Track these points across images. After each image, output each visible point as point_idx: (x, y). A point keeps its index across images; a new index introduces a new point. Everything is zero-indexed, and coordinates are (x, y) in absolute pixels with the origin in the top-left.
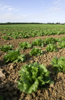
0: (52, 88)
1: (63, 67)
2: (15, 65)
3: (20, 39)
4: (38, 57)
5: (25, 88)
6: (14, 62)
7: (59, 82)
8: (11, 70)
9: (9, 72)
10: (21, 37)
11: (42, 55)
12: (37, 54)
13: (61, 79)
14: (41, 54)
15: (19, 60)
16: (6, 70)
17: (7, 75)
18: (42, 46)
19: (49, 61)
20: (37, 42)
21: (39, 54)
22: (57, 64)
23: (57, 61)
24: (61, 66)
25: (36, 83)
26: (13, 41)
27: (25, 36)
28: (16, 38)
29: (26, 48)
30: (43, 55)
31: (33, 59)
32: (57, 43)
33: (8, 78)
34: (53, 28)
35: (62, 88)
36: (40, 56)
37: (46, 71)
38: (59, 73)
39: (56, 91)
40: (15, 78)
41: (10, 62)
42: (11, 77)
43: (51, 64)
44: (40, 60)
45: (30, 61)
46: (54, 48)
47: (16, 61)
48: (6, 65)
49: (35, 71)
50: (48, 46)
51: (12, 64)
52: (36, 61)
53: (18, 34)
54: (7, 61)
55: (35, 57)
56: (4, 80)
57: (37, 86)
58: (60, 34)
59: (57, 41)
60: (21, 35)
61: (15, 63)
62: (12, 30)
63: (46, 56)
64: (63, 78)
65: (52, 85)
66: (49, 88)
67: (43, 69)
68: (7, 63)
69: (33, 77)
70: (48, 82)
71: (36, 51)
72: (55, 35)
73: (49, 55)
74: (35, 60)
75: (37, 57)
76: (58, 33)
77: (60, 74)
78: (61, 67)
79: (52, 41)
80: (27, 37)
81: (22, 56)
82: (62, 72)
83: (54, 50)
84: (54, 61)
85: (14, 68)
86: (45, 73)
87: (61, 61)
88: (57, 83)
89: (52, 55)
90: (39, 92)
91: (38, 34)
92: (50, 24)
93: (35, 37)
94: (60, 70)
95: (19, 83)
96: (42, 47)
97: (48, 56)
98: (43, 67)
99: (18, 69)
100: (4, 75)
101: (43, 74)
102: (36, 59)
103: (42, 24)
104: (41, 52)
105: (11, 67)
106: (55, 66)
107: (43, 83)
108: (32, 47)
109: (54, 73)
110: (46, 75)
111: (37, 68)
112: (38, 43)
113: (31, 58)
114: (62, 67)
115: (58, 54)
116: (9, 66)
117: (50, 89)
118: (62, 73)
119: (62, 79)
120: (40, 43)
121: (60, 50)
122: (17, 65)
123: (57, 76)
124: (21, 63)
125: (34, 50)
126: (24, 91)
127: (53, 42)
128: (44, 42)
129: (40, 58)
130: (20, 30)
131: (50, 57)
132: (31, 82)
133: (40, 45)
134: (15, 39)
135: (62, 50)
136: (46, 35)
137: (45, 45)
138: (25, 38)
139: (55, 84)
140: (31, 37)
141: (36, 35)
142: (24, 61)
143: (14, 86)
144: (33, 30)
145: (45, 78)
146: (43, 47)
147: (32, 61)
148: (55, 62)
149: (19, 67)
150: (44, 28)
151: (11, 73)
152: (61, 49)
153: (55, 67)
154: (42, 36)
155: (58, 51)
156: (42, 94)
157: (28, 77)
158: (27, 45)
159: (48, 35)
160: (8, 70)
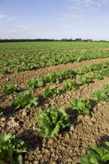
0: (73, 132)
1: (83, 108)
2: (28, 111)
3: (24, 73)
4: (54, 99)
5: (47, 133)
6: (26, 107)
7: (80, 125)
8: (25, 117)
9: (22, 120)
10: (24, 68)
11: (58, 96)
12: (52, 95)
13: (81, 121)
14: (57, 94)
15: (33, 105)
16: (18, 118)
17: (21, 123)
18: (58, 82)
19: (67, 102)
20: (50, 78)
21: (55, 95)
22: (77, 106)
23: (76, 103)
24: (80, 108)
25: (57, 126)
26: (14, 76)
27: (32, 68)
28: (19, 71)
29: (36, 87)
30: (60, 95)
31: (48, 102)
32: (77, 76)
33: (23, 126)
34: (71, 49)
35: (82, 131)
36: (57, 98)
37: (65, 114)
39: (77, 134)
40: (32, 126)
41: (21, 108)
42: (26, 125)
43: (70, 106)
45: (45, 105)
46: (73, 86)
47: (29, 106)
48: (16, 112)
49: (55, 116)
50: (66, 83)
51: (24, 110)
52: (52, 104)
53: (19, 63)
54: (18, 107)
55: (50, 99)
56: (20, 129)
57: (58, 129)
58: (80, 61)
59: (77, 74)
60: (24, 66)
61: (27, 109)
62: (7, 55)
63: (64, 97)
65: (72, 128)
66: (70, 131)
67: (62, 113)
68: (18, 110)
69: (54, 122)
70: (68, 125)
71: (50, 91)
72: (74, 63)
73: (67, 95)
74: (50, 102)
75: (52, 99)
76: (78, 59)
77: (80, 117)
78: (80, 110)
79: (71, 74)
80: (35, 68)
81: (35, 99)
82: (82, 114)
83: (73, 88)
85: (27, 115)
86: (64, 117)
87: (81, 103)
88: (77, 126)
89: (71, 95)
90: (60, 135)
91: (49, 63)
92: (66, 40)
93: (45, 67)
94: (79, 112)
95: (39, 130)
96: (57, 84)
97: (66, 97)
98: (62, 110)
99: (32, 116)
100: (18, 124)
101: (62, 117)
102: (52, 101)
103: (53, 40)
104: (58, 92)
105: (24, 114)
106: (74, 108)
107: (64, 127)
108: (44, 86)
109: (74, 117)
110: (65, 119)
111: (57, 113)
112: (52, 78)
113: (46, 101)
114: (81, 109)
115: (79, 93)
116: (21, 113)
117: (71, 133)
118: (82, 116)
119: (82, 122)
120: (54, 79)
121: (81, 88)
122: (30, 111)
123: (77, 119)
124: (35, 107)
125: (48, 90)
126: (45, 136)
127: (72, 75)
128: (59, 77)
129: (56, 99)
130: (19, 54)
131: (69, 97)
132: (52, 127)
133: (55, 82)
134: (16, 72)
135: (83, 86)
136: (61, 63)
137: (61, 81)
138: (31, 70)
139: (75, 128)
140: (39, 68)
141: (47, 64)
142: (38, 106)
143: (33, 133)
144: (40, 53)
145: (65, 122)
146: (59, 84)
147: (47, 105)
148: (74, 104)
149: (33, 113)
150: (57, 50)
151: (25, 120)
152: (81, 85)
153: (75, 110)
154: (56, 65)
155: (79, 88)
156: (63, 138)
157: (49, 122)
158: (37, 82)
159: (65, 64)
160: (21, 118)
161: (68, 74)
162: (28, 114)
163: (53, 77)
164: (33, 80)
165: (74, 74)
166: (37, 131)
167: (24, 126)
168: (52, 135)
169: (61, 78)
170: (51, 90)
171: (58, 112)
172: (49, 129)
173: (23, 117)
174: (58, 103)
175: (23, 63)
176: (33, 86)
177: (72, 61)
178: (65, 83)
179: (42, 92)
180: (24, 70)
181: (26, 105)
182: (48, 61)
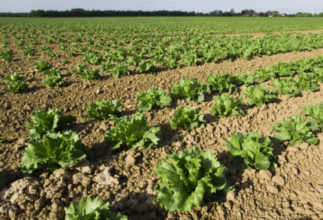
0: (232, 203)
1: (255, 155)
2: (138, 154)
3: (132, 78)
4: (193, 133)
5: (177, 201)
6: (134, 147)
7: (247, 190)
8: (130, 167)
9: (125, 173)
10: (132, 68)
11: (202, 126)
12: (189, 124)
13: (249, 183)
14: (200, 123)
15: (148, 142)
16: (118, 168)
17: (123, 179)
18: (201, 98)
19: (221, 140)
20: (186, 89)
21: (196, 124)
22: (242, 148)
23: (241, 142)
24: (250, 154)
25: (199, 189)
26: (111, 84)
27: (148, 68)
28: (121, 74)
29: (156, 108)
30: (206, 126)
31: (181, 139)
32: (243, 88)
33: (126, 186)
34: (231, 33)
35: (252, 203)
36: (198, 130)
37: (216, 164)
38: (246, 170)
39: (241, 208)
40: (146, 186)
41: (125, 147)
42: (133, 184)
43: (227, 149)
44: (199, 139)
45: (174, 144)
46: (233, 107)
47: (140, 144)
48: (114, 156)
49: (194, 167)
50: (219, 102)
51: (130, 153)
52: (188, 142)
53: (121, 58)
54: (118, 146)
55: (184, 132)
56: (119, 191)
57: (201, 196)
58: (250, 57)
59: (243, 83)
60: (132, 64)
61: (137, 150)
62: (98, 42)
63: (214, 130)
64: (255, 181)
65: (230, 195)
66: (225, 201)
67: (210, 162)
68: (118, 151)
69: (192, 179)
70: (222, 187)
71: (186, 116)
72: (238, 61)
73: (220, 125)
74: (185, 139)
75: (189, 132)
76: (247, 53)
77: (248, 173)
78: (249, 157)
79: (229, 83)
80: (155, 70)
81: (154, 130)
82: (253, 167)
83: (234, 112)
84: (233, 143)
85: (136, 164)
86: (215, 170)
87: (251, 142)
88: (242, 191)
89: (229, 126)
90: (204, 209)
91: (185, 60)
92: (221, 14)
93: (175, 67)
94: (247, 162)
95: (160, 195)
96: (199, 103)
97: (217, 130)
98: (210, 155)
99: (147, 165)
100: (116, 181)
101: (211, 171)
102: (189, 136)
104: (201, 119)
105: (130, 160)
106: (236, 153)
107: (213, 190)
108: (173, 105)
109: (234, 171)
110: (217, 174)
111: (199, 160)
112: (190, 90)
113: (176, 136)
114: (252, 156)
115: (246, 124)
116: (124, 158)
117: (227, 205)
118: (253, 171)
119: (252, 184)
120: (193, 92)
121: (251, 112)
122: (142, 154)
123: (241, 178)
124: (153, 148)
125: (180, 113)
126: (172, 209)
127: (232, 86)
128: (204, 87)
129: (197, 133)
130: (123, 41)
131: (224, 130)
132: (188, 190)
133: (195, 97)
134: (116, 76)
135: (255, 109)
136: (210, 61)
137: (208, 98)
138: (146, 72)
139: (236, 195)
140: (164, 70)
141: (180, 62)
142: (160, 145)
143: (148, 202)
144: (164, 40)
145: (216, 181)
146: (204, 104)
147: (178, 144)
148: (236, 145)
149: (148, 159)
150: (201, 34)
151: (131, 174)
152: (252, 107)
153: (238, 157)
154: (198, 64)
155: (246, 113)
156: (210, 214)
157: (181, 178)
158: (158, 98)
159: (216, 63)
160: (123, 168)
161: (223, 83)
162: (138, 160)
163: (192, 87)
164: (150, 93)
165: (237, 84)
166: (156, 196)
167: (129, 184)
168: (188, 208)
169: (208, 90)
170: (188, 113)
171: (201, 158)
172: (182, 193)
173: (126, 167)
174: (201, 142)
175: (130, 59)
176: (150, 106)
177: (233, 57)
178: (216, 100)
179: (168, 117)
180: (133, 73)
181: (135, 142)
182: (182, 56)
